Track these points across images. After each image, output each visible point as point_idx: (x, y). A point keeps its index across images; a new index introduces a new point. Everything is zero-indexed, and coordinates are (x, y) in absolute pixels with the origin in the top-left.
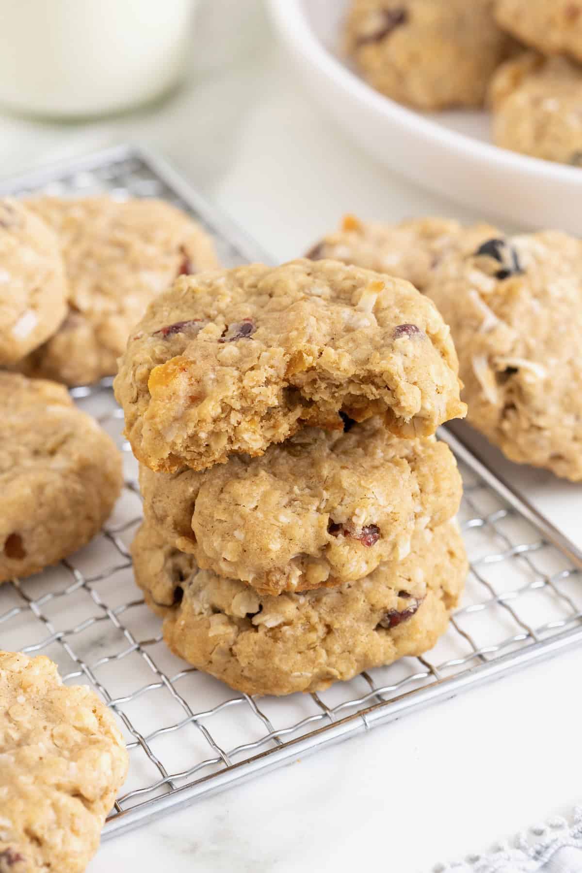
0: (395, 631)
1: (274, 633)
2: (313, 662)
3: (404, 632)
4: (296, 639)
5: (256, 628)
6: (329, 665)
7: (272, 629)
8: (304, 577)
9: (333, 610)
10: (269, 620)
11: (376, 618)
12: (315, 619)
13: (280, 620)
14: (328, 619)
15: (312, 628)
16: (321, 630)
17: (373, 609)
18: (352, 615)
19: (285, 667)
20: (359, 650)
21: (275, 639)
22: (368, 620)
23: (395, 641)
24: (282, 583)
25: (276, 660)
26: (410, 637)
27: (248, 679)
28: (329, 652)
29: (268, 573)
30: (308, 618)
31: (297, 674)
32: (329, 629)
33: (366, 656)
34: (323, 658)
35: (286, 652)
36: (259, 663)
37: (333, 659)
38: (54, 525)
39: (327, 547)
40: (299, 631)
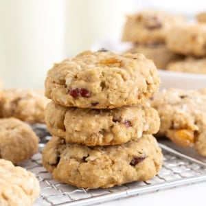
0: (137, 166)
1: (93, 163)
2: (107, 173)
3: (140, 167)
4: (101, 164)
5: (86, 162)
6: (113, 175)
7: (92, 161)
8: (104, 140)
9: (114, 155)
10: (91, 158)
11: (130, 159)
12: (108, 158)
13: (95, 158)
14: (113, 159)
15: (107, 160)
16: (110, 162)
17: (129, 156)
18: (121, 157)
19: (97, 174)
20: (124, 170)
21: (93, 164)
22: (127, 160)
23: (137, 170)
24: (96, 139)
25: (94, 172)
26: (142, 169)
27: (84, 181)
28: (113, 170)
29: (91, 136)
30: (105, 158)
31: (101, 177)
32: (113, 163)
33: (126, 173)
34: (111, 172)
35: (98, 169)
36: (87, 173)
37: (115, 173)
38: (12, 147)
39: (112, 127)
40: (102, 161)
